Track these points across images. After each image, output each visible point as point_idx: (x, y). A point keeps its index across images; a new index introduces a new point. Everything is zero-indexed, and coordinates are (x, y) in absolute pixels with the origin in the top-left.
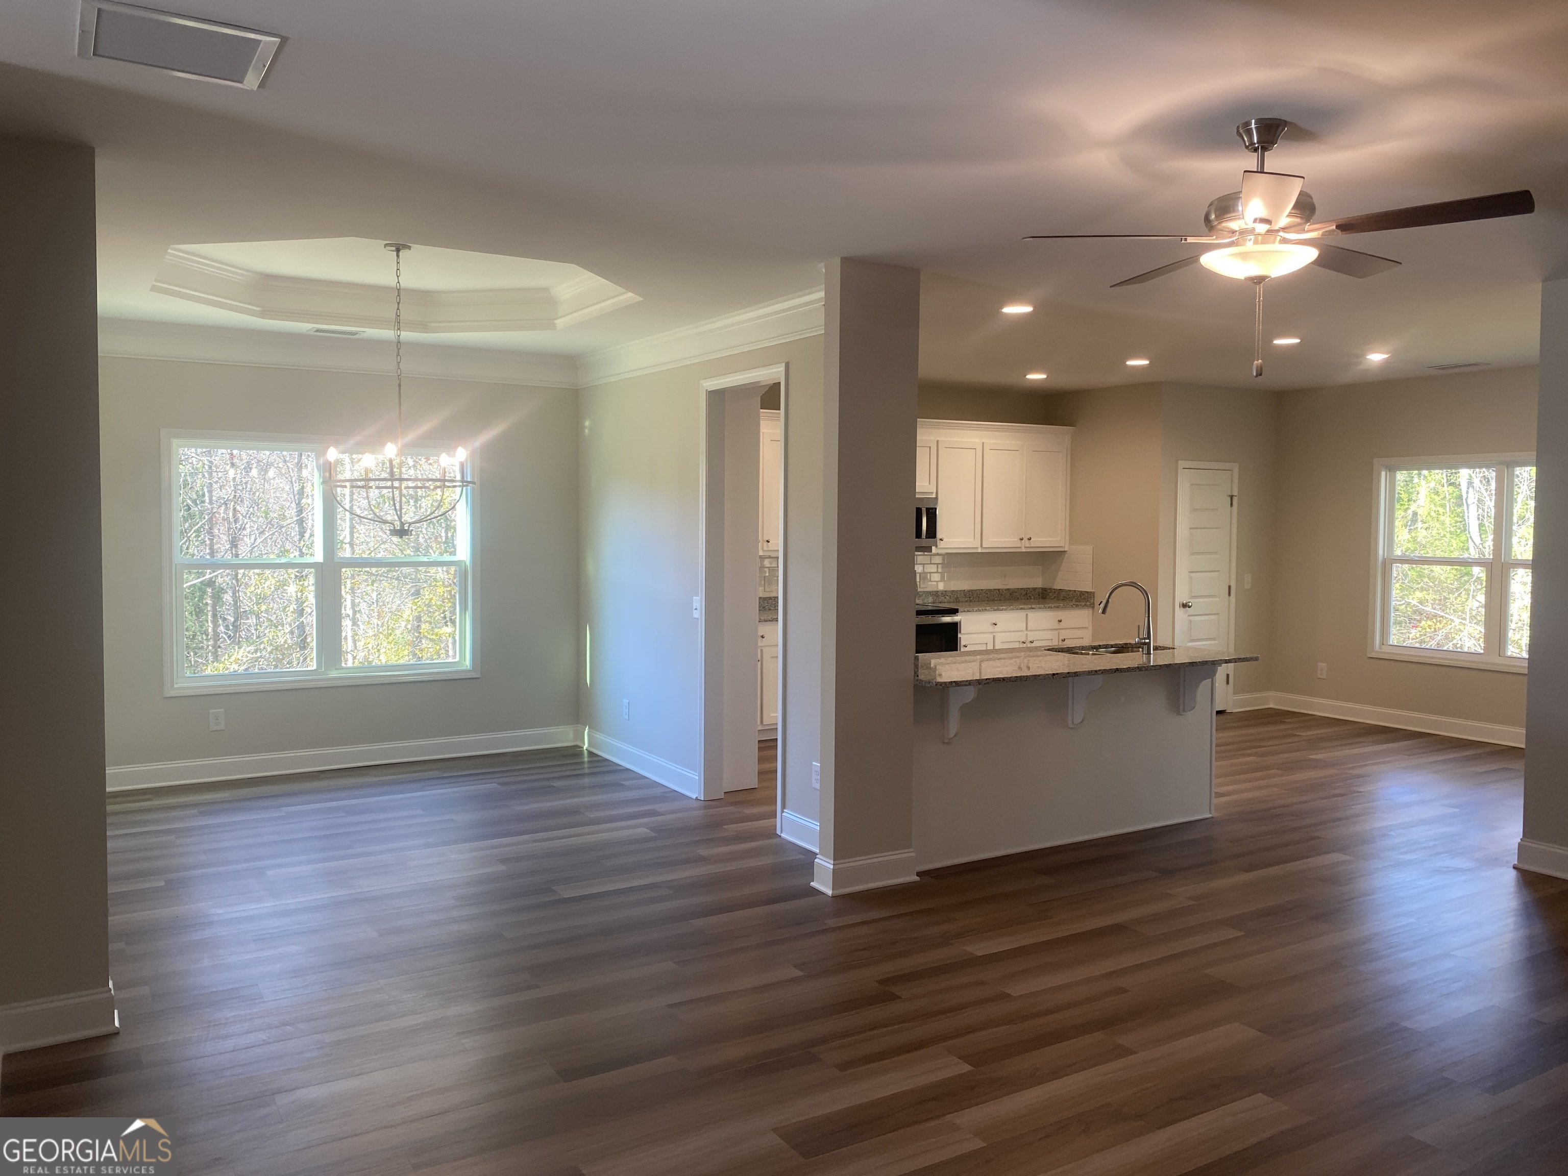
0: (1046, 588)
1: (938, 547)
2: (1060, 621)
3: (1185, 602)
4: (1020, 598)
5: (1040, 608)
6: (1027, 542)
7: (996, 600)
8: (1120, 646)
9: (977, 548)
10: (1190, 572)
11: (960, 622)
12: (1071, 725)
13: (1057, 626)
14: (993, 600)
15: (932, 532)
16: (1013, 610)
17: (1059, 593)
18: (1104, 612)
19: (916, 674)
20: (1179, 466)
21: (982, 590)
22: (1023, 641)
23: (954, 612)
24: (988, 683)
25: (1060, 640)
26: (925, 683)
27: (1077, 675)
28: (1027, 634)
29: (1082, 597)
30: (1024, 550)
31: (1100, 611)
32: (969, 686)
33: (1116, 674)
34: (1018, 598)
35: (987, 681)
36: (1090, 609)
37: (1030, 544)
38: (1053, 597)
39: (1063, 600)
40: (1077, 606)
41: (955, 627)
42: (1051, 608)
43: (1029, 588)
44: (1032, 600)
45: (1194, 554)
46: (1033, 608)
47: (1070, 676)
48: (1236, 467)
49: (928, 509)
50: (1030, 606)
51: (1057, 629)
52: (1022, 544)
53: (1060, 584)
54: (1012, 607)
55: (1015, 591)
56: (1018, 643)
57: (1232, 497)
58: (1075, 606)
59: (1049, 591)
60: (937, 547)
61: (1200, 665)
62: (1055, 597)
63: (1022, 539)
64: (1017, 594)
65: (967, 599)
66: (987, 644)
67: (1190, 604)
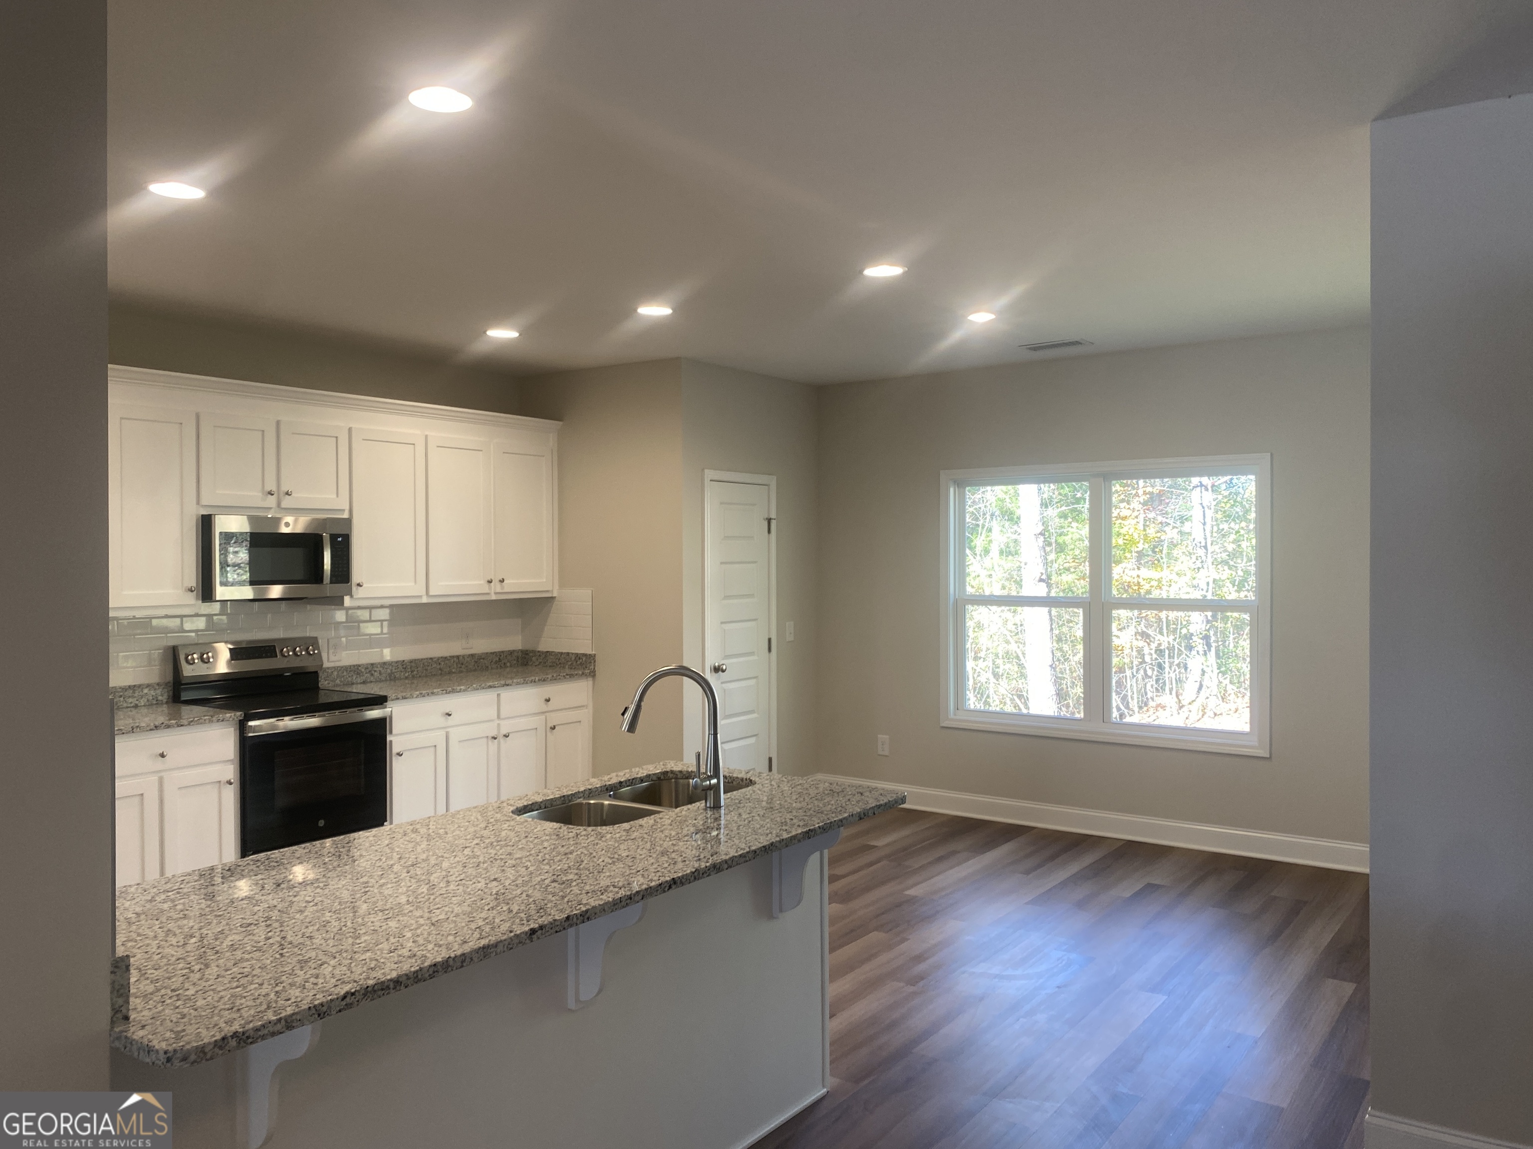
0: (527, 651)
1: (354, 597)
2: (548, 700)
3: (717, 664)
4: (490, 667)
5: (518, 684)
6: (498, 585)
7: (454, 673)
8: (655, 778)
9: (420, 597)
10: (722, 623)
11: (391, 718)
12: (571, 1004)
13: (544, 707)
14: (449, 673)
15: (343, 572)
16: (478, 689)
17: (546, 656)
18: (632, 728)
19: (121, 1015)
20: (706, 476)
21: (431, 659)
22: (493, 735)
23: (380, 701)
24: (349, 1006)
25: (548, 729)
26: (139, 1049)
27: (588, 919)
28: (499, 725)
29: (578, 663)
30: (494, 597)
31: (625, 726)
32: (288, 1033)
33: (674, 892)
34: (487, 667)
35: (348, 1000)
36: (589, 679)
37: (502, 588)
38: (537, 663)
39: (550, 666)
40: (571, 676)
41: (382, 725)
42: (535, 682)
43: (503, 652)
44: (508, 670)
45: (727, 597)
46: (508, 685)
47: (571, 926)
48: (773, 481)
49: (333, 537)
50: (503, 682)
51: (543, 713)
52: (490, 588)
53: (546, 644)
54: (475, 686)
55: (483, 657)
56: (485, 740)
57: (769, 521)
58: (568, 677)
59: (531, 654)
60: (352, 596)
61: (821, 833)
62: (540, 663)
63: (490, 582)
64: (486, 662)
65: (407, 675)
66: (435, 746)
67: (724, 667)
